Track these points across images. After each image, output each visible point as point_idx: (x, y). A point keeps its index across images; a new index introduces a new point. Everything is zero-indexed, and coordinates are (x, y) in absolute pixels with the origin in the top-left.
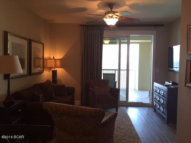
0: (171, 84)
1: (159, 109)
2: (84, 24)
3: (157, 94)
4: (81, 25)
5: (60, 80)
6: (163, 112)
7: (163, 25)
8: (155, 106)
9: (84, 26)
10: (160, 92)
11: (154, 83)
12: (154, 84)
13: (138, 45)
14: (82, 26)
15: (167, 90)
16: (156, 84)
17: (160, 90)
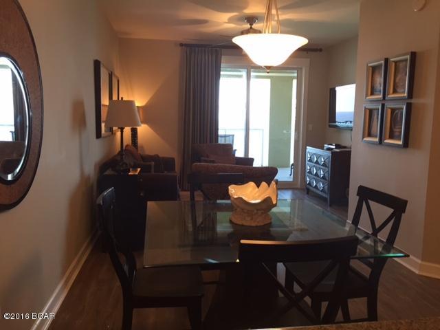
0: (334, 147)
1: (316, 187)
2: (189, 42)
3: (313, 164)
4: (181, 45)
5: (142, 147)
6: (323, 191)
7: (321, 50)
8: (309, 184)
9: (186, 45)
10: (319, 160)
11: (308, 147)
12: (306, 149)
13: (268, 81)
14: (184, 47)
15: (330, 155)
16: (309, 149)
17: (319, 156)
